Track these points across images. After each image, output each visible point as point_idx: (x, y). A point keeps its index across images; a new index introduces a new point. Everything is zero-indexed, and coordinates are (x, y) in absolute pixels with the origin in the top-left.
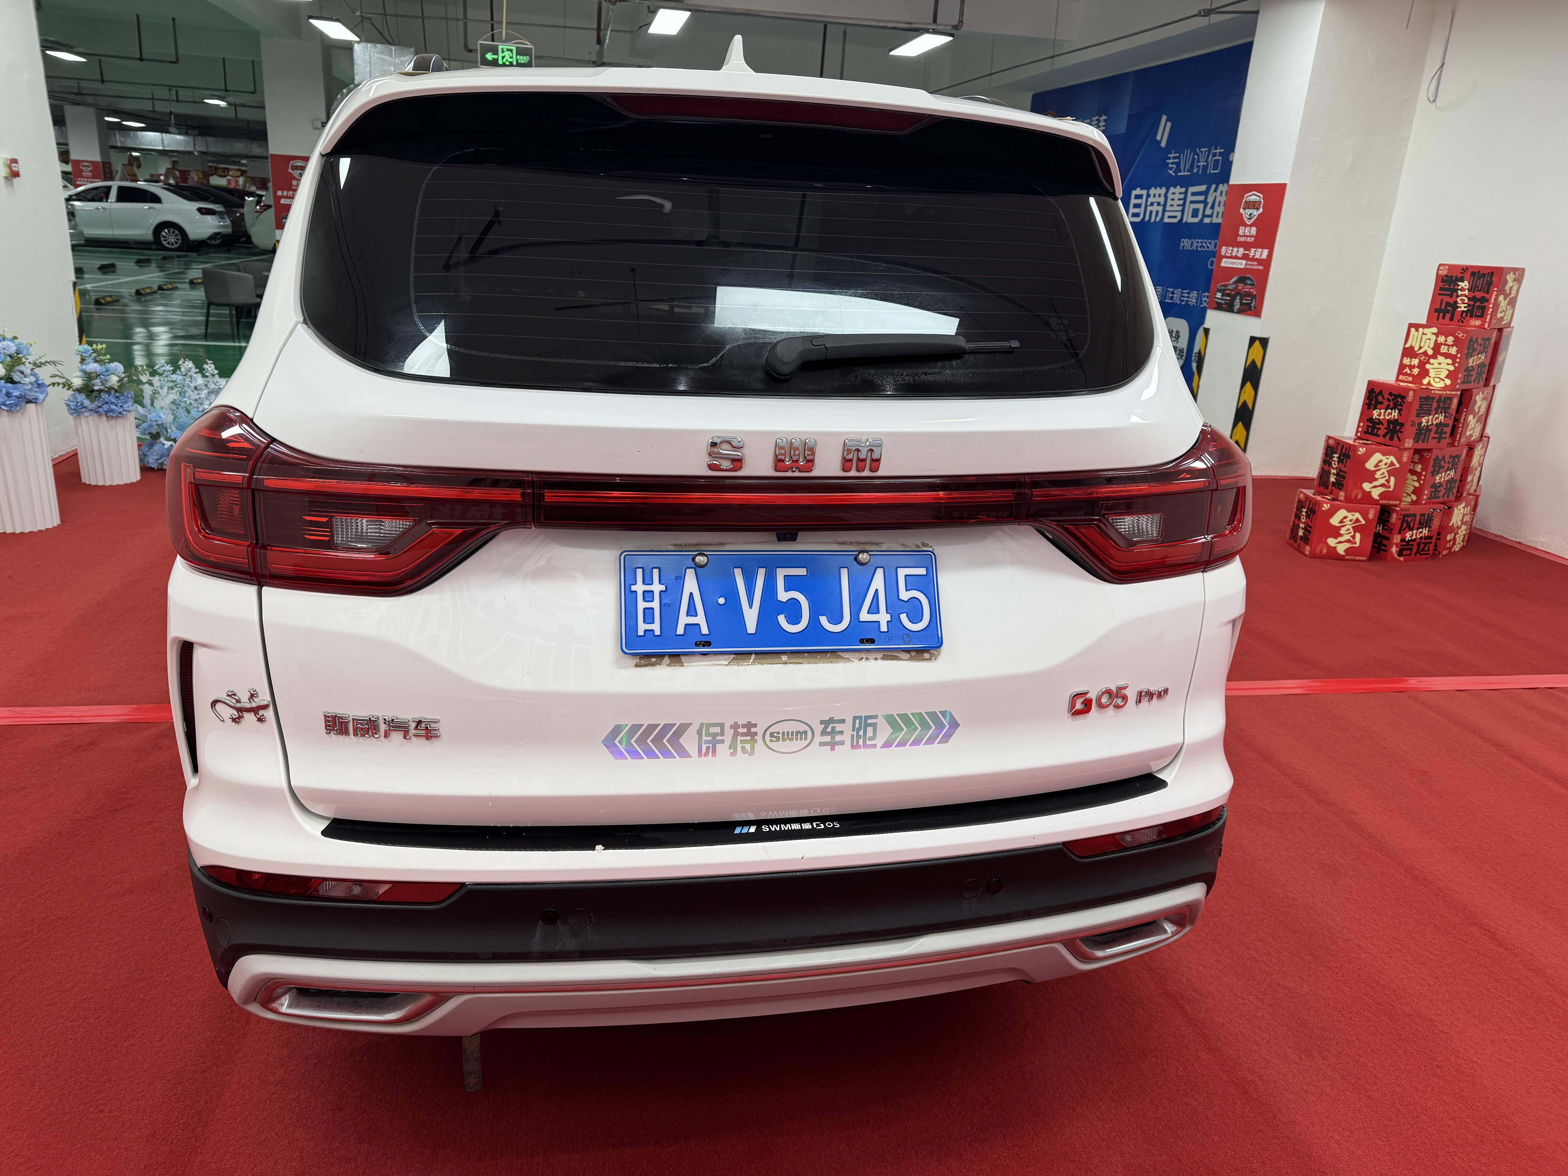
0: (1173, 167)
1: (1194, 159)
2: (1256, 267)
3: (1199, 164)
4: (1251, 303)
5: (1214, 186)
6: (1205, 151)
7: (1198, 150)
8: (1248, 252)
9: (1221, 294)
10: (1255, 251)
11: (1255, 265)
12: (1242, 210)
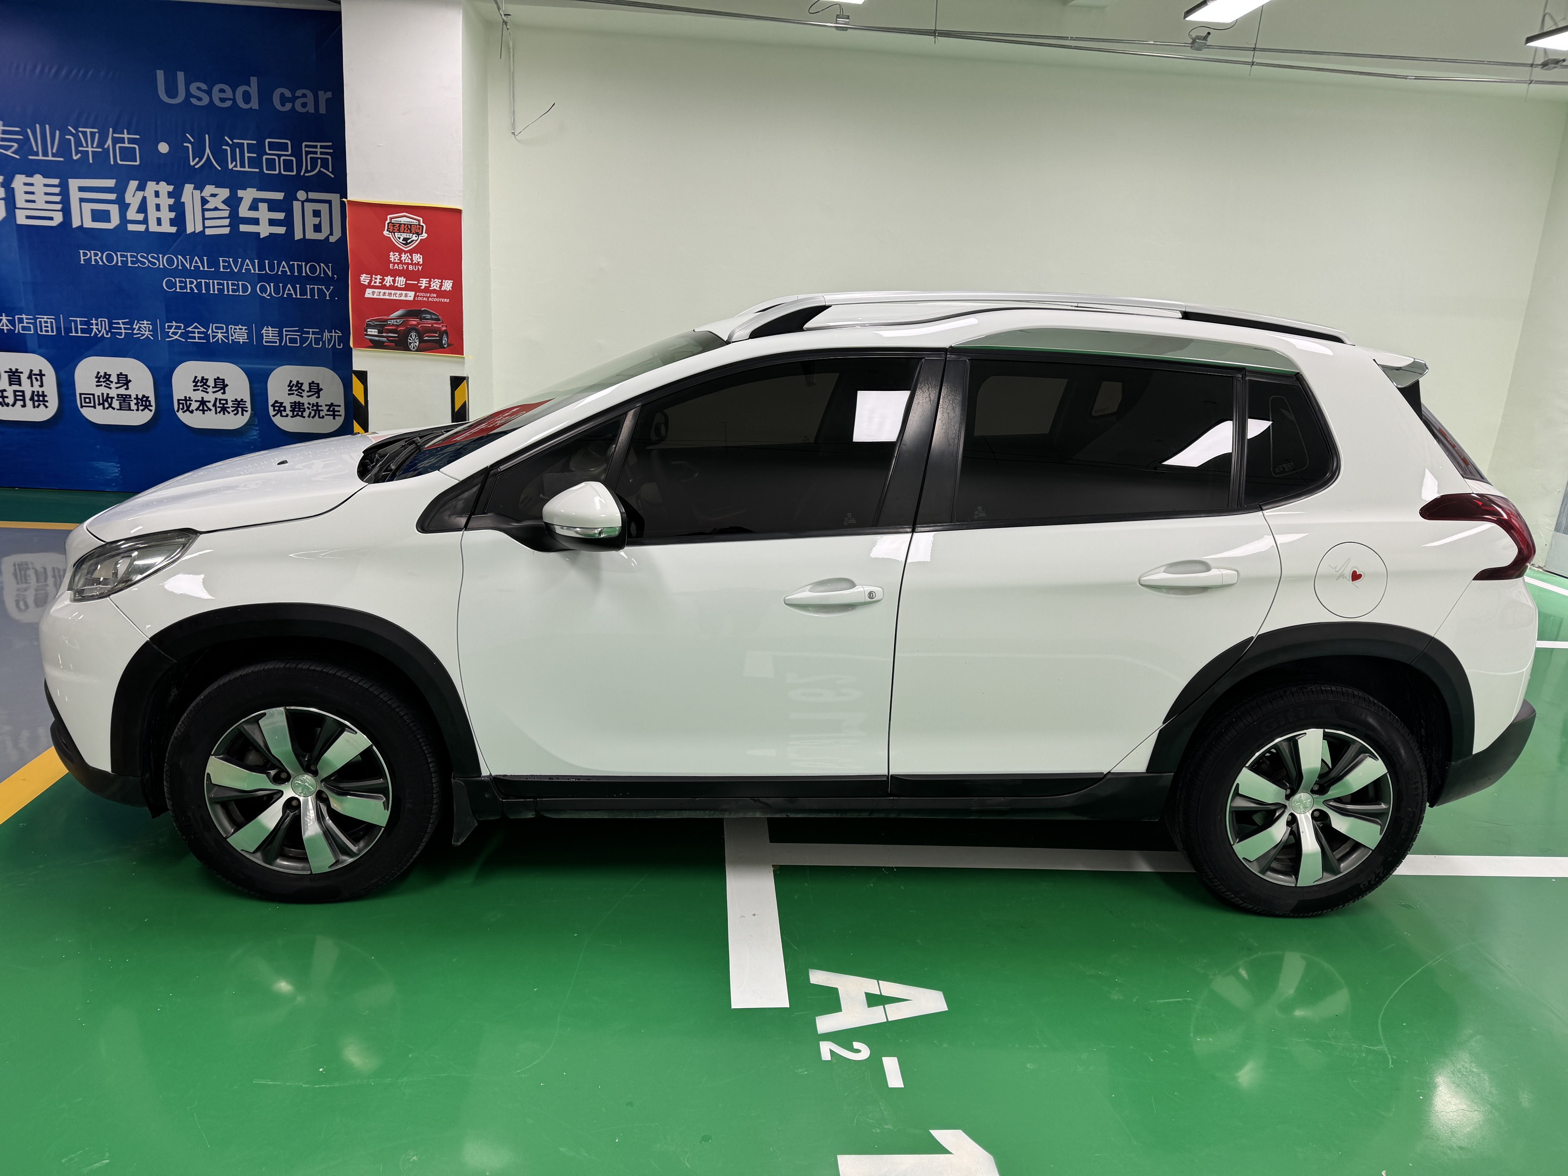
0: (12, 146)
1: (65, 140)
2: (432, 300)
3: (80, 149)
4: (440, 340)
5: (135, 183)
6: (92, 132)
7: (69, 127)
8: (416, 282)
9: (377, 330)
10: (430, 281)
11: (434, 297)
12: (386, 233)
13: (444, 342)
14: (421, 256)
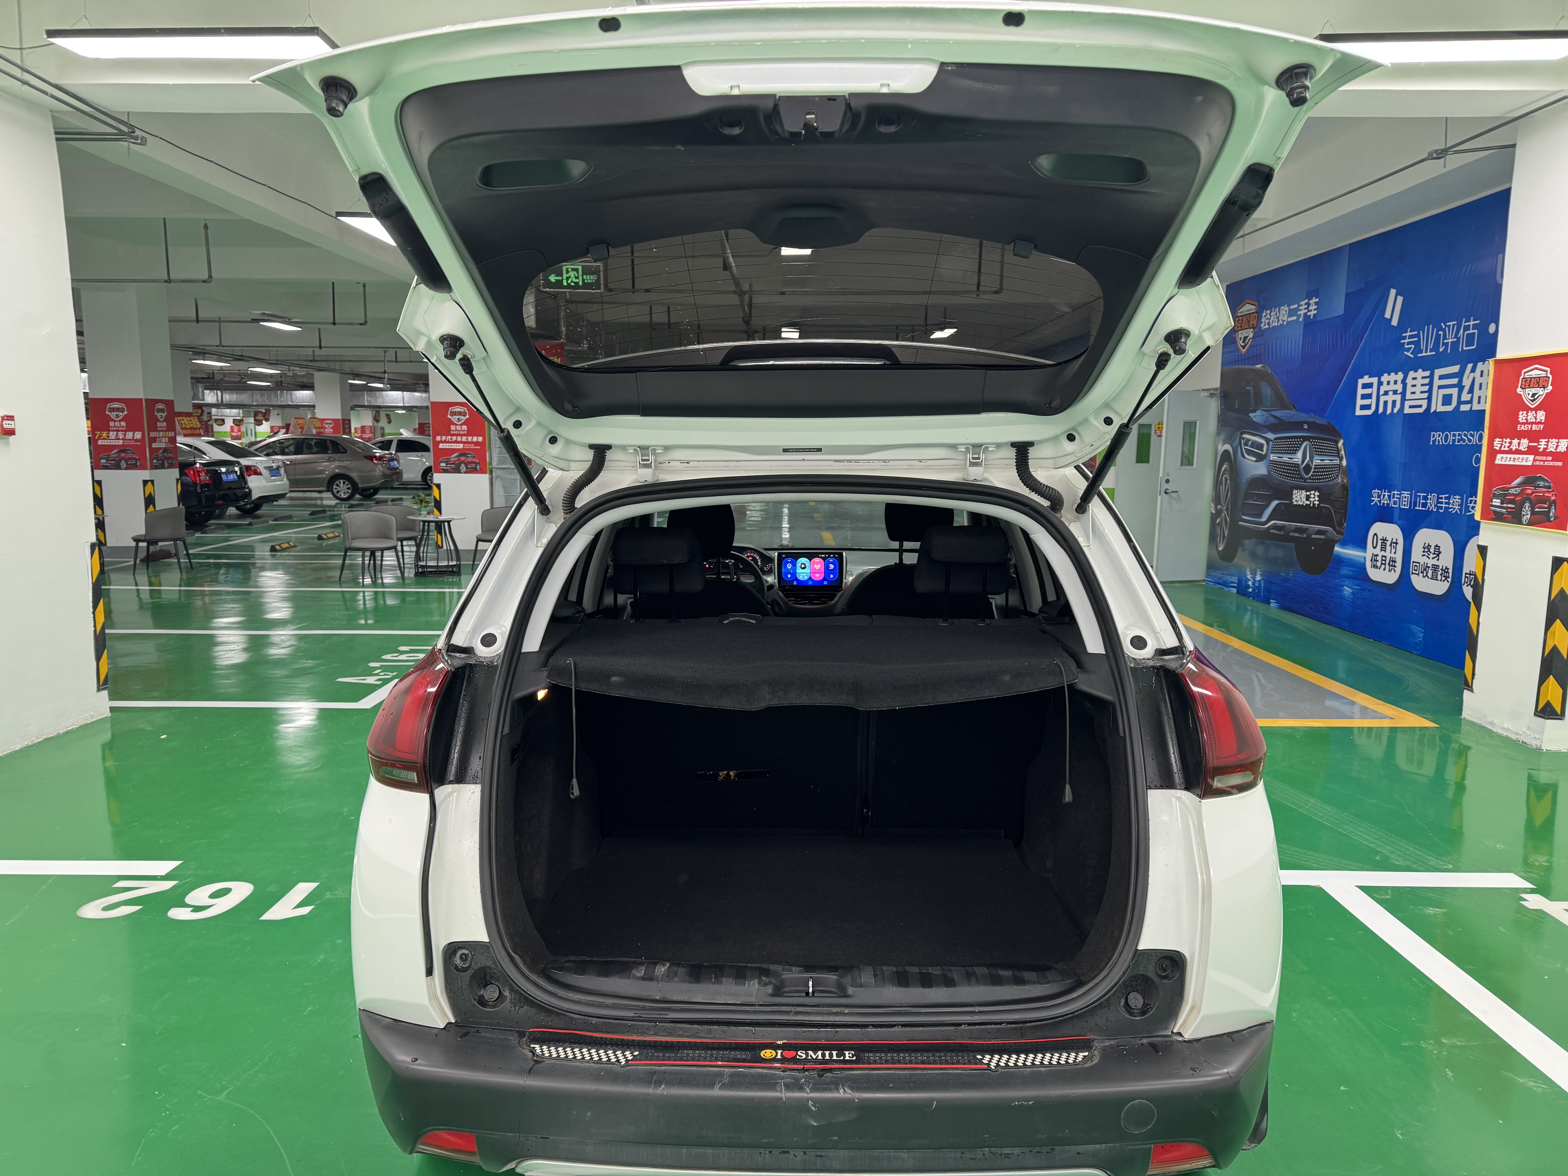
0: (1411, 348)
1: (1438, 336)
2: (1551, 464)
3: (1445, 341)
4: (1549, 512)
5: (1470, 366)
6: (1454, 325)
7: (1442, 324)
8: (1536, 444)
9: (1499, 501)
10: (1548, 442)
11: (1549, 461)
12: (1519, 390)
13: (1551, 514)
14: (1544, 413)
